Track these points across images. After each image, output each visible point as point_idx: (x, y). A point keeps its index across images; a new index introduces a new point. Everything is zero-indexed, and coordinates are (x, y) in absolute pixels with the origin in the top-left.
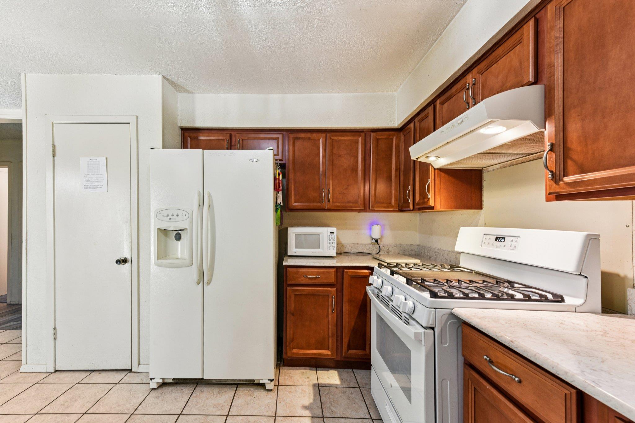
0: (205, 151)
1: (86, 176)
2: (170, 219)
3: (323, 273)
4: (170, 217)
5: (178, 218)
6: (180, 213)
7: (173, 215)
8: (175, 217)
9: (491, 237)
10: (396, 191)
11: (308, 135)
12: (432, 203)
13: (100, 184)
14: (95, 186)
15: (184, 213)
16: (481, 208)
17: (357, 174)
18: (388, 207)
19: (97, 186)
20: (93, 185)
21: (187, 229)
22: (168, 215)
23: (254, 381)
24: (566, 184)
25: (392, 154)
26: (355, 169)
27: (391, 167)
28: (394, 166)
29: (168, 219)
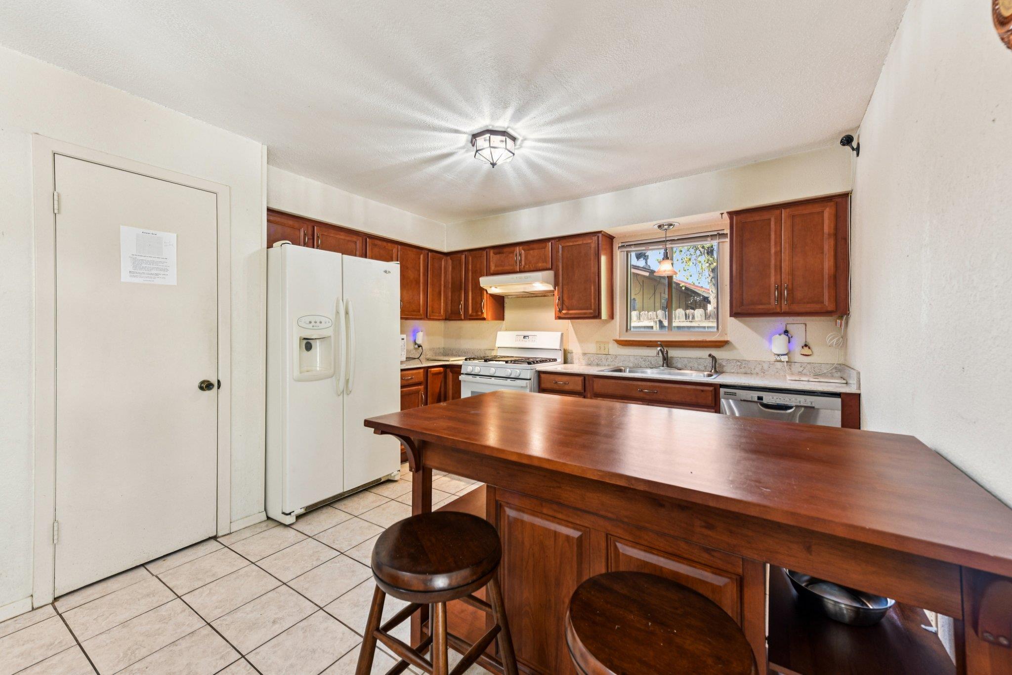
0: (344, 255)
1: (135, 256)
2: (313, 326)
3: (416, 373)
4: (313, 324)
5: (322, 326)
6: (323, 319)
7: (316, 322)
8: (318, 324)
9: (521, 337)
10: (444, 303)
11: (385, 244)
12: (485, 316)
13: (162, 272)
14: (152, 274)
15: (327, 320)
16: (504, 320)
17: (419, 287)
18: (439, 316)
19: (156, 274)
20: (150, 272)
21: (330, 337)
22: (310, 322)
23: (380, 479)
24: (563, 313)
25: (441, 273)
26: (418, 282)
27: (441, 283)
28: (443, 283)
29: (310, 326)
